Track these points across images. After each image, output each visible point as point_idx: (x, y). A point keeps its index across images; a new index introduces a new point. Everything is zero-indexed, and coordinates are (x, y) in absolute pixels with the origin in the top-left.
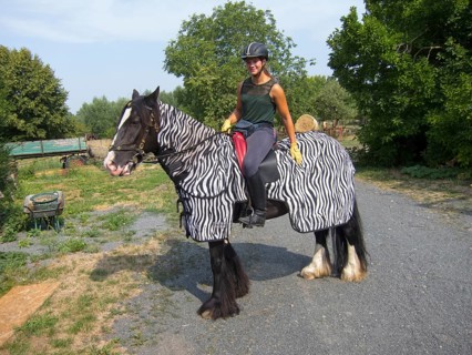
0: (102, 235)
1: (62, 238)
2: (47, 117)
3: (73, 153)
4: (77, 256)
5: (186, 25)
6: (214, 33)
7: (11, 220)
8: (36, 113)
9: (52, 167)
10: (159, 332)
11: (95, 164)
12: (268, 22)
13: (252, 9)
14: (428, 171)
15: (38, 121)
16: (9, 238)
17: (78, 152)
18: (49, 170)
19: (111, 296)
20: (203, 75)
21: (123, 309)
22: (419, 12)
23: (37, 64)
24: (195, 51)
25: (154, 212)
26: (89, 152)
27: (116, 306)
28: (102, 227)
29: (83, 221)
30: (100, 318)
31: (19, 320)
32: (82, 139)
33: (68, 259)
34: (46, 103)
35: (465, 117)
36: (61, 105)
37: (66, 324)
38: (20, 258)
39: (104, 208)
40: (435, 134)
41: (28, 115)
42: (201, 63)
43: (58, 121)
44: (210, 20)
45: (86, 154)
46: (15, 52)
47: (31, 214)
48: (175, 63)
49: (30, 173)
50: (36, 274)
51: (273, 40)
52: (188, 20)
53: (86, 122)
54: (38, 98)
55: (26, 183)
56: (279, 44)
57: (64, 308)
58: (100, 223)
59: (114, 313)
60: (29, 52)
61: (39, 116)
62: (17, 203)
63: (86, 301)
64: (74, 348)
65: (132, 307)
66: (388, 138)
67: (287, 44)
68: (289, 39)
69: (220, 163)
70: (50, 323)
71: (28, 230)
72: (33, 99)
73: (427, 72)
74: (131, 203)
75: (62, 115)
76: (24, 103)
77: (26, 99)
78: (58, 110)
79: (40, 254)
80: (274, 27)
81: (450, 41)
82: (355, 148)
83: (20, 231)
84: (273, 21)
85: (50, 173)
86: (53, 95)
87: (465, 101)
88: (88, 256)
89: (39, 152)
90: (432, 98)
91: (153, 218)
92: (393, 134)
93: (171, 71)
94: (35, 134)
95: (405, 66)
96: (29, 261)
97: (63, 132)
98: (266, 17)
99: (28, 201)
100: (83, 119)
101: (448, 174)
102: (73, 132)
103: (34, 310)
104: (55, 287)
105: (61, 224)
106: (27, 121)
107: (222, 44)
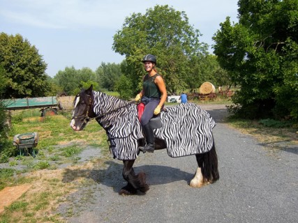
0: (61, 159)
1: (35, 161)
2: (33, 81)
3: (48, 106)
4: (43, 171)
5: (128, 20)
6: (147, 26)
7: (6, 149)
8: (25, 78)
9: (34, 115)
10: (82, 210)
11: (62, 114)
12: (183, 19)
13: (173, 10)
14: (274, 122)
15: (27, 84)
16: (4, 160)
17: (52, 106)
18: (32, 118)
19: (60, 193)
20: (138, 55)
21: (65, 199)
22: (268, 21)
23: (27, 45)
24: (133, 38)
25: (95, 146)
26: (59, 106)
27: (61, 198)
28: (61, 155)
29: (50, 151)
30: (52, 203)
31: (8, 203)
32: (55, 97)
33: (38, 173)
34: (32, 71)
35: (295, 88)
36: (42, 73)
37: (33, 206)
38: (10, 172)
39: (64, 143)
40: (278, 99)
41: (19, 80)
42: (137, 46)
43: (40, 84)
44: (144, 17)
45: (57, 107)
46: (12, 37)
47: (18, 146)
48: (120, 46)
49: (20, 120)
50: (19, 181)
51: (187, 31)
52: (130, 17)
53: (60, 83)
54: (27, 68)
55: (16, 126)
56: (190, 34)
57: (32, 198)
58: (61, 152)
59: (59, 201)
60: (21, 37)
61: (27, 80)
62: (10, 139)
63: (45, 195)
64: (35, 217)
65: (70, 199)
66: (250, 100)
67: (196, 34)
68: (197, 31)
69: (129, 120)
70: (24, 205)
71: (16, 156)
72: (23, 69)
73: (274, 59)
74: (81, 140)
75: (43, 80)
76: (17, 71)
77: (19, 69)
78: (40, 76)
79: (22, 170)
80: (187, 23)
81: (289, 40)
82: (232, 106)
83: (11, 156)
84: (187, 18)
85: (33, 119)
86: (37, 66)
87: (294, 79)
88: (49, 171)
89: (26, 106)
90: (277, 76)
91: (93, 150)
92: (254, 98)
93: (117, 51)
94: (24, 92)
95: (260, 55)
96: (15, 174)
97: (44, 91)
98: (181, 16)
99: (16, 138)
100: (58, 81)
101: (286, 124)
102: (50, 91)
103: (16, 199)
104: (28, 187)
105: (36, 152)
106: (19, 83)
107: (152, 33)
